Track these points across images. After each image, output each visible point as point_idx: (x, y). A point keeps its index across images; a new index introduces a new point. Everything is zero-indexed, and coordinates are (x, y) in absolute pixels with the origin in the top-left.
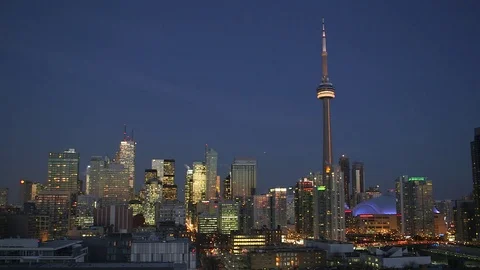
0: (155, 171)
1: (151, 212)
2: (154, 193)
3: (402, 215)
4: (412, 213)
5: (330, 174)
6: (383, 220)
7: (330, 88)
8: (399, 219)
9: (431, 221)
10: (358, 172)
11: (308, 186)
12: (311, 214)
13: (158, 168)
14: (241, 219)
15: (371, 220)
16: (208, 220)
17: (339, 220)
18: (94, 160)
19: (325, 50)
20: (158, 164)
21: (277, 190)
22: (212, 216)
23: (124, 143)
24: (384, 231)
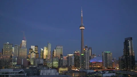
0: (32, 49)
1: (32, 61)
2: (33, 55)
3: (104, 62)
4: (106, 61)
5: (85, 51)
6: (98, 63)
7: (83, 26)
8: (103, 63)
9: (112, 64)
10: (90, 50)
11: (78, 54)
12: (79, 62)
13: (33, 48)
14: (59, 63)
15: (95, 63)
16: (49, 64)
17: (87, 63)
18: (15, 46)
19: (82, 16)
20: (33, 47)
21: (70, 55)
22: (50, 62)
23: (23, 41)
24: (99, 67)
